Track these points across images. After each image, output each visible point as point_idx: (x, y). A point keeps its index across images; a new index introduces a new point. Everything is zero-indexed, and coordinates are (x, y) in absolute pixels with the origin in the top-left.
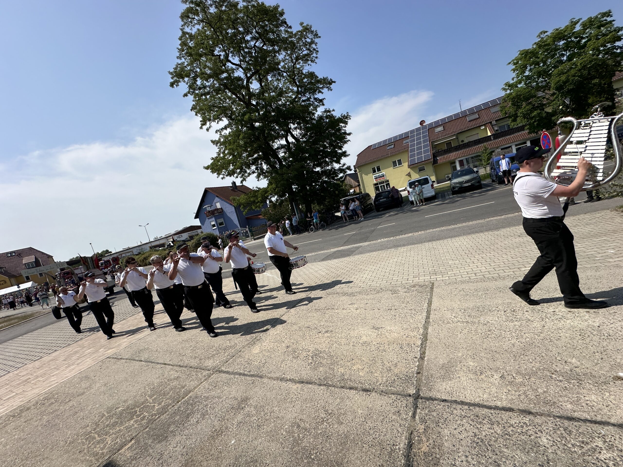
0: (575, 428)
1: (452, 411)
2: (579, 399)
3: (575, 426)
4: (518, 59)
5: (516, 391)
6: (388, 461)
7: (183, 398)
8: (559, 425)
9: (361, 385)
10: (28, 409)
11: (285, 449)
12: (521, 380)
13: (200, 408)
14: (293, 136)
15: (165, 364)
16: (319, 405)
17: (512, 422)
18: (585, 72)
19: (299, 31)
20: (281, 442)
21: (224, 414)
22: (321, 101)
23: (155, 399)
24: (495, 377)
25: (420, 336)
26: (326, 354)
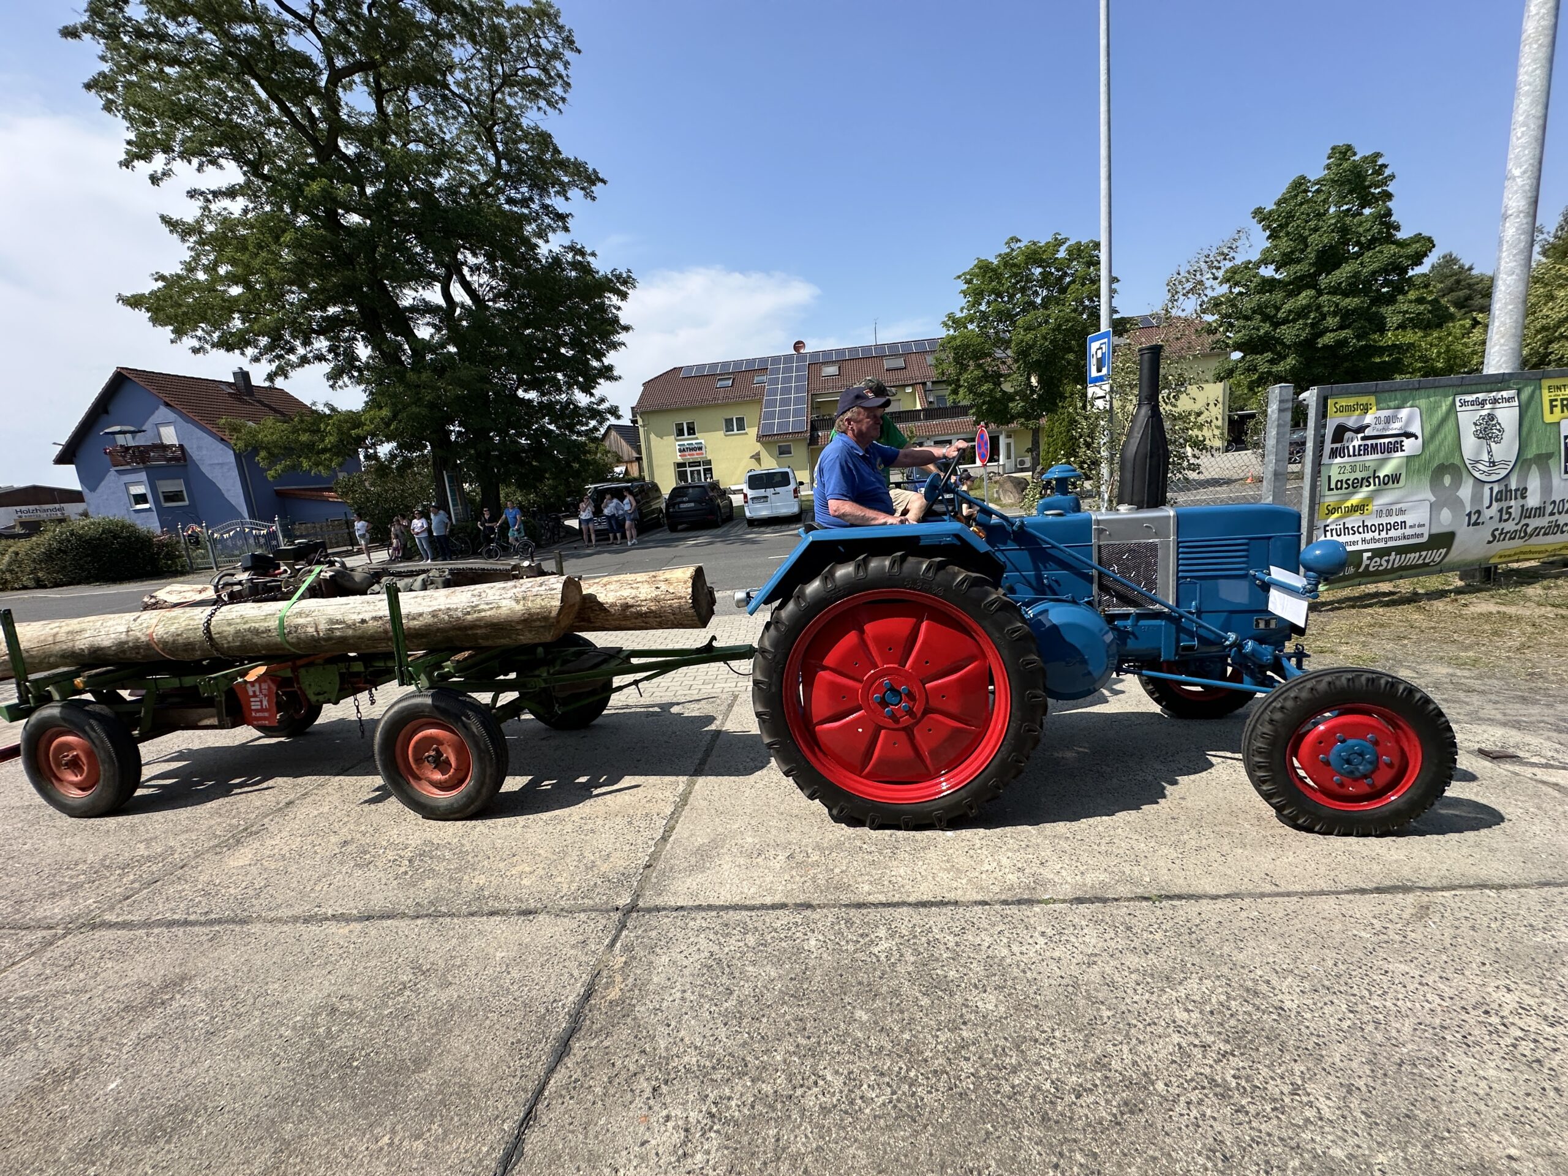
0: (861, 917)
1: (687, 924)
2: (883, 875)
3: (863, 915)
5: (801, 876)
6: (533, 1031)
8: (842, 917)
9: (519, 905)
12: (817, 858)
14: (466, 286)
19: (523, 11)
20: (273, 1054)
21: (92, 1029)
22: (561, 217)
24: (780, 857)
25: (676, 799)
26: (451, 850)
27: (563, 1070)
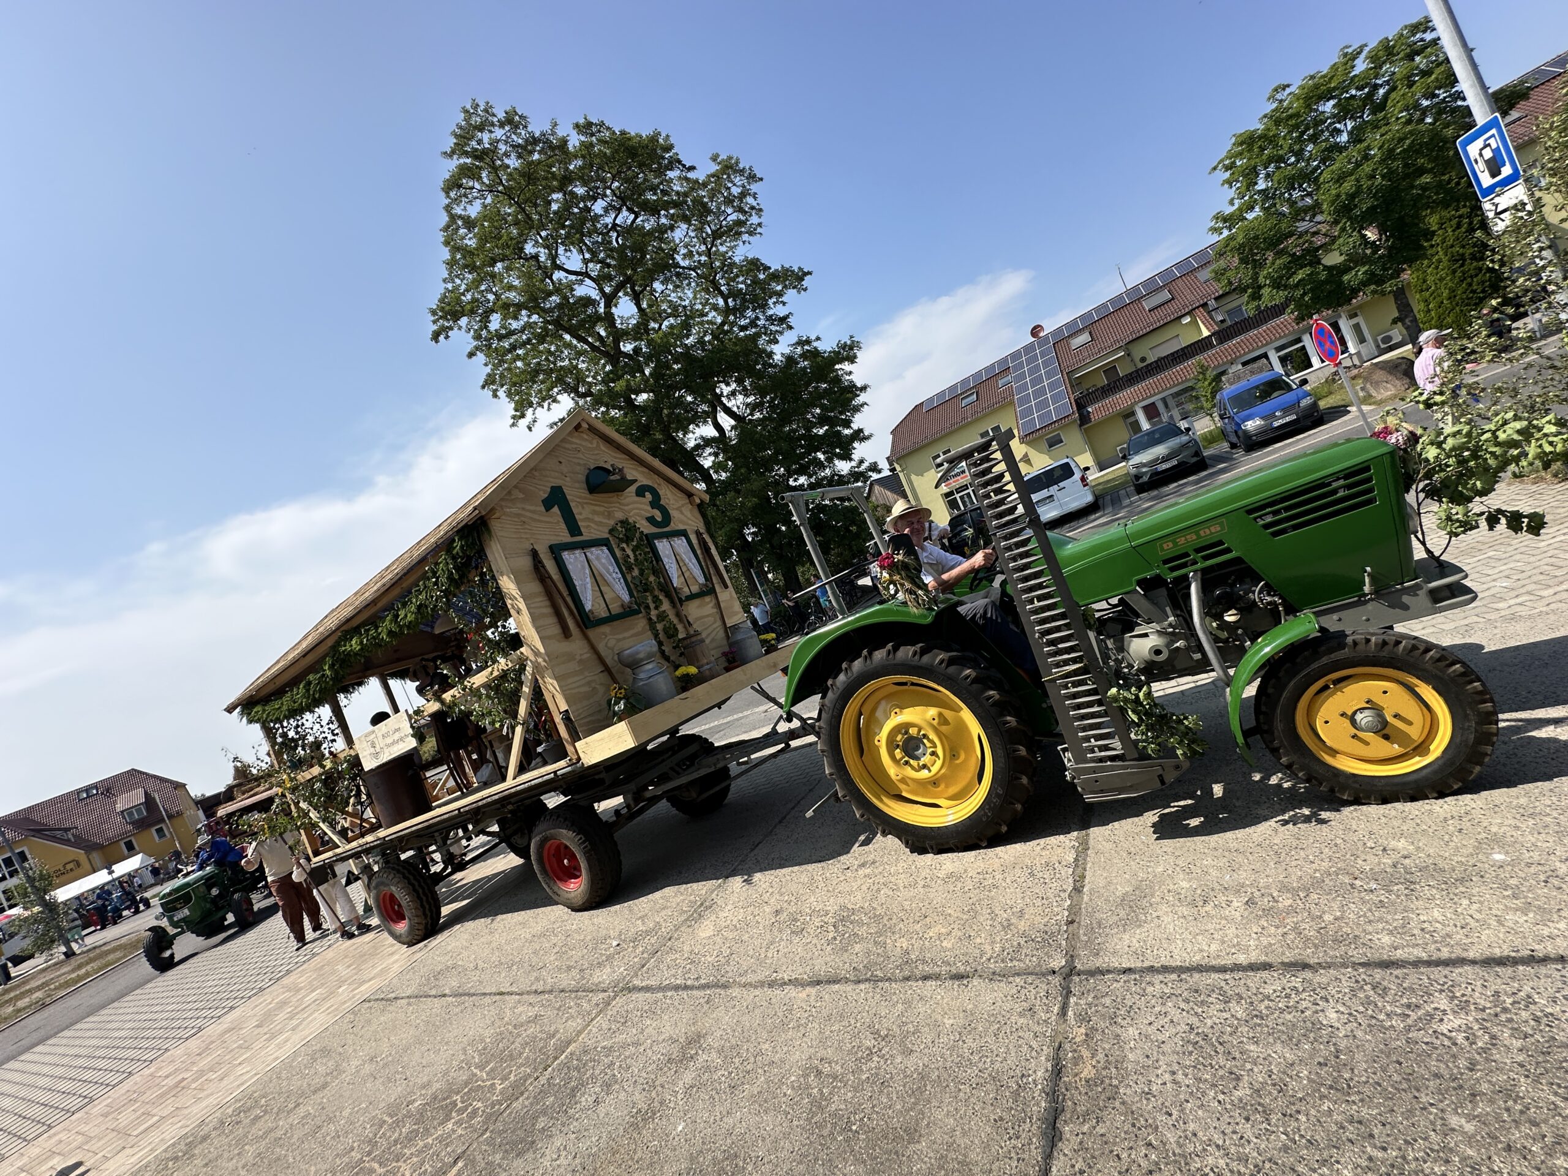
0: (1396, 981)
1: (1144, 990)
2: (1406, 922)
3: (1397, 977)
4: (1232, 156)
5: (1277, 927)
6: (1012, 1108)
7: (556, 1058)
8: (1364, 980)
9: (948, 968)
10: (205, 1138)
11: (795, 1123)
12: (1290, 902)
13: (597, 1072)
14: (728, 411)
15: (502, 994)
16: (858, 1025)
17: (1268, 990)
18: (1398, 164)
19: (713, 176)
20: (784, 1111)
21: (653, 1077)
22: (783, 320)
23: (492, 1070)
24: (1235, 904)
25: (1073, 843)
26: (866, 914)
27: (1062, 1157)
